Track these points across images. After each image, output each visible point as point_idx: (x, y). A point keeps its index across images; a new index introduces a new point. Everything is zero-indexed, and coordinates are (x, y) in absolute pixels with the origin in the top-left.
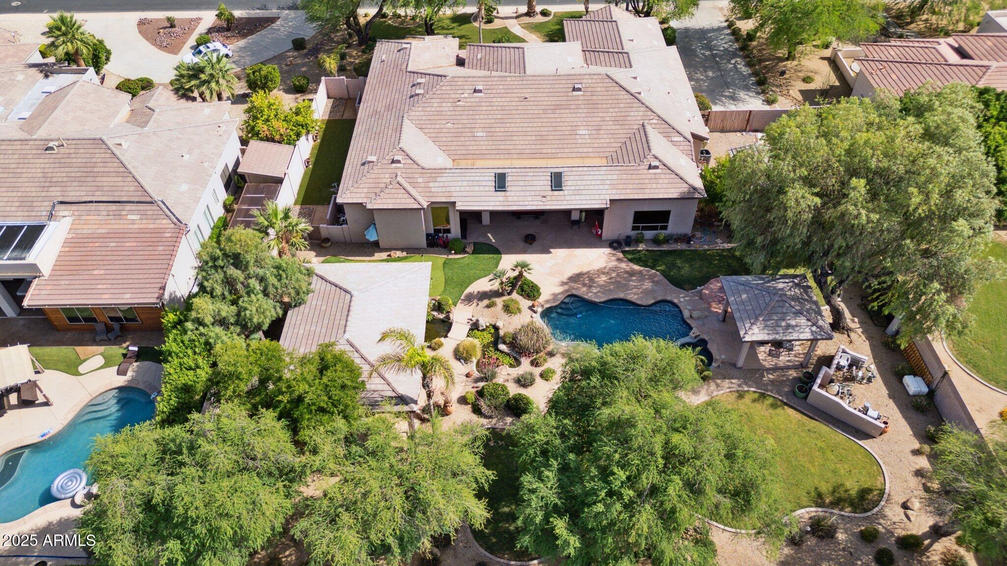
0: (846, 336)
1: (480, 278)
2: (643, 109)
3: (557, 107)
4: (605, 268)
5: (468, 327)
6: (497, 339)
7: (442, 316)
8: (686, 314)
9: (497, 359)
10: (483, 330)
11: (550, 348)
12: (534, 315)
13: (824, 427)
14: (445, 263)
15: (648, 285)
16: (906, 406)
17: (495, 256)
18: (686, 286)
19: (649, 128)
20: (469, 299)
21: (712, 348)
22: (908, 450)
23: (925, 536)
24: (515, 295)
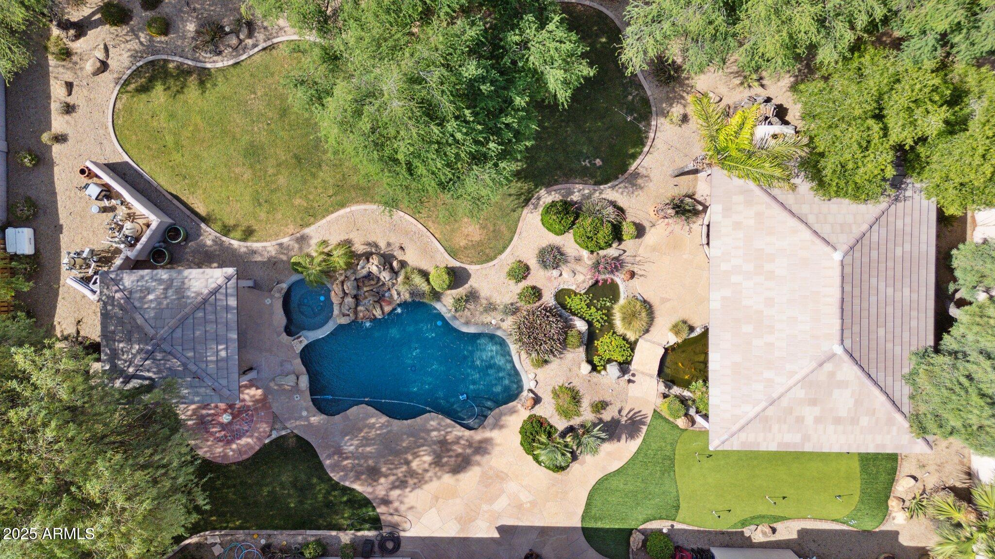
1: (618, 472)
4: (414, 488)
8: (304, 382)
10: (609, 361)
12: (532, 385)
14: (677, 508)
15: (350, 446)
16: (45, 212)
17: (592, 525)
18: (292, 442)
20: (633, 426)
21: (280, 318)
22: (71, 142)
23: (95, 25)
24: (560, 424)
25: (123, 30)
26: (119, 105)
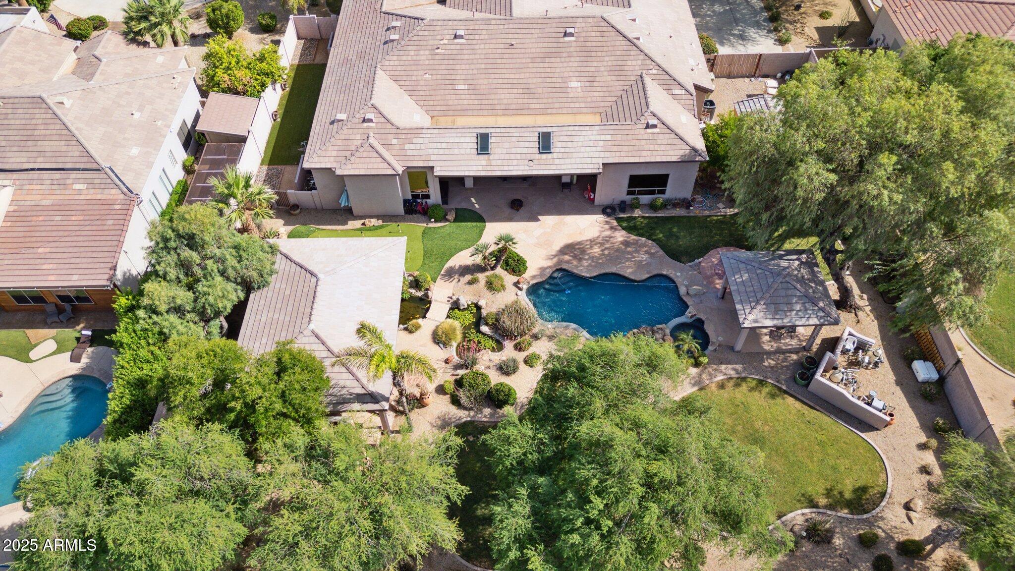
0: (853, 315)
1: (461, 250)
2: (642, 57)
3: (547, 56)
4: (598, 237)
5: (448, 306)
6: (479, 320)
7: (419, 294)
8: (682, 290)
9: (479, 342)
10: (465, 310)
11: (535, 330)
12: (519, 292)
13: (826, 418)
14: (424, 233)
15: (643, 257)
16: (914, 393)
17: (478, 224)
18: (684, 258)
19: (648, 80)
20: (450, 274)
21: (709, 328)
22: (913, 445)
23: (927, 540)
24: (499, 270)
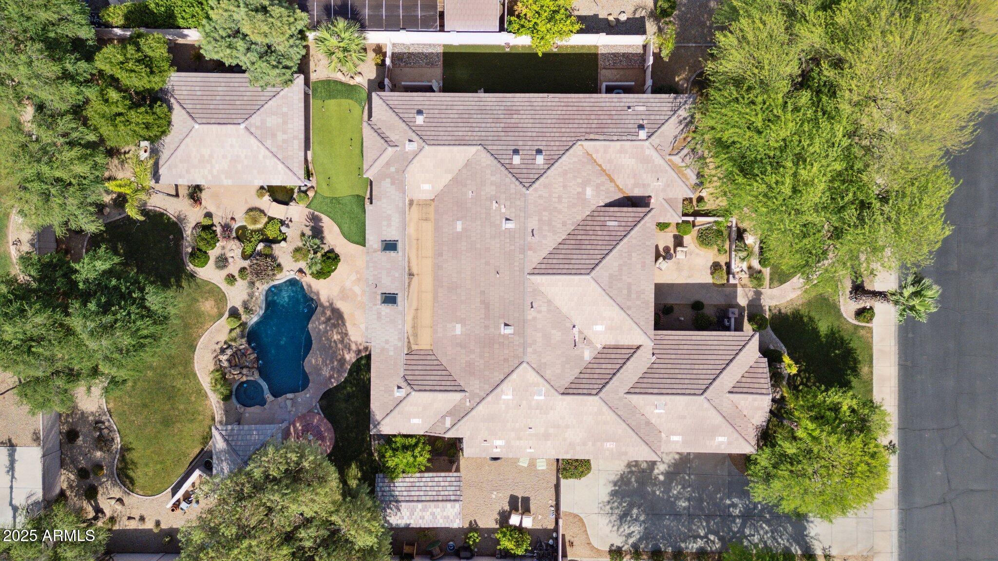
1: (339, 227)
2: (483, 394)
3: (486, 305)
4: (349, 340)
5: (283, 218)
6: (270, 242)
7: (294, 197)
8: (293, 396)
9: (251, 242)
10: (280, 231)
11: (257, 284)
12: (293, 273)
14: (359, 196)
20: (315, 219)
23: (97, 504)
25: (101, 490)
26: (141, 493)
